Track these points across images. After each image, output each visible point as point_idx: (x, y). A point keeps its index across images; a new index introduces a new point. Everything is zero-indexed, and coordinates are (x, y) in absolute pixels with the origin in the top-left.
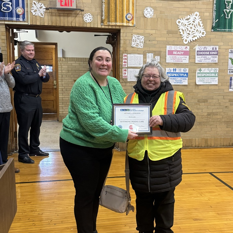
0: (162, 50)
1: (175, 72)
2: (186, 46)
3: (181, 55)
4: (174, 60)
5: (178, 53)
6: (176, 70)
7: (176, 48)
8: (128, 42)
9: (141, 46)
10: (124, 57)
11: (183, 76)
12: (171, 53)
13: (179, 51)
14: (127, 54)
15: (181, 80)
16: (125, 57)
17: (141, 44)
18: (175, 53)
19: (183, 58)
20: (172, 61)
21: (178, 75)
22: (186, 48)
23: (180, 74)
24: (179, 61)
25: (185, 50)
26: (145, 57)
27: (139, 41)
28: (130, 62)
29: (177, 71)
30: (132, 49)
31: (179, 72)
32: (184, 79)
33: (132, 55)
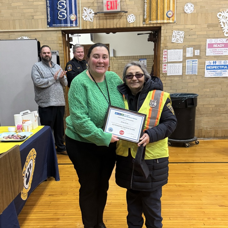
0: (202, 43)
1: (215, 64)
2: (227, 39)
3: (222, 47)
4: (214, 53)
5: (219, 46)
6: (216, 62)
7: (216, 41)
8: (168, 38)
9: (181, 41)
10: (164, 53)
11: (223, 69)
12: (211, 46)
13: (220, 44)
14: (167, 50)
15: (221, 72)
16: (165, 53)
17: (181, 39)
18: (215, 46)
19: (223, 51)
20: (212, 54)
21: (218, 67)
22: (226, 41)
23: (220, 66)
24: (219, 54)
25: (226, 42)
26: (185, 52)
27: (179, 37)
28: (170, 57)
29: (217, 64)
30: (172, 44)
31: (219, 64)
32: (224, 71)
33: (172, 50)
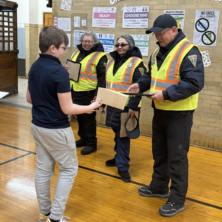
0: (88, 12)
1: (100, 38)
2: (113, 8)
3: (108, 18)
4: (101, 24)
5: (104, 16)
6: (101, 36)
7: (102, 10)
8: (58, 5)
9: (69, 8)
10: (54, 21)
11: (109, 44)
12: (97, 15)
13: (105, 14)
14: (57, 18)
15: (107, 48)
16: (56, 21)
17: (69, 6)
18: (101, 16)
19: (109, 22)
20: (98, 26)
21: (104, 42)
22: (112, 10)
23: (106, 41)
24: (105, 25)
25: (112, 12)
26: (72, 21)
27: (67, 3)
28: (59, 26)
29: (103, 38)
30: (61, 12)
31: (105, 38)
32: (110, 47)
33: (62, 18)
